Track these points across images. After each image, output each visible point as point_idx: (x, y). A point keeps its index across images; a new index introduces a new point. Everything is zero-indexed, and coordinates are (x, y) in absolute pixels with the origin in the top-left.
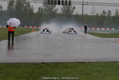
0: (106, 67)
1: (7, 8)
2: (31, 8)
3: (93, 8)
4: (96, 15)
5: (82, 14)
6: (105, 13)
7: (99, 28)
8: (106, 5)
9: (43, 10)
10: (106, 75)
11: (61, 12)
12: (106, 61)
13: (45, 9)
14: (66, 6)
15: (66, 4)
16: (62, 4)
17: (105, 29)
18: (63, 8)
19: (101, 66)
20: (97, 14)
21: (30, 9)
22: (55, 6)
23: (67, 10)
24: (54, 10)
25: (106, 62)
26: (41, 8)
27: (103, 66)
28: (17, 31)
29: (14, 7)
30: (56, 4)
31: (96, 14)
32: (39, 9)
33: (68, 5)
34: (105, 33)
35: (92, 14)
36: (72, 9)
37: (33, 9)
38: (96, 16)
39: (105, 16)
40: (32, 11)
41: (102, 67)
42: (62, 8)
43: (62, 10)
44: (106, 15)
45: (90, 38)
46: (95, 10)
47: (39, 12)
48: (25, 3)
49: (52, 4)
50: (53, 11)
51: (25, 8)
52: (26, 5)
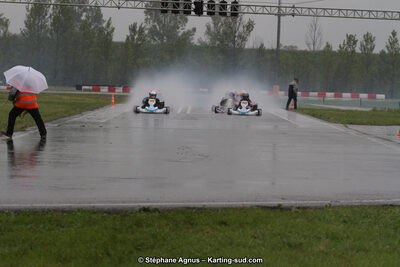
18: (212, 25)
52: (87, 17)
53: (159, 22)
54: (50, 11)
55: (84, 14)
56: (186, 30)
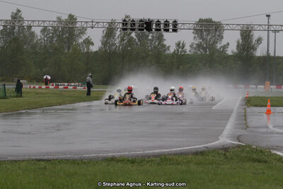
18: (241, 41)
24: (219, 46)
26: (181, 43)
42: (238, 42)
47: (178, 51)
50: (218, 48)
52: (152, 37)
53: (203, 39)
54: (118, 33)
55: (151, 35)
56: (222, 45)
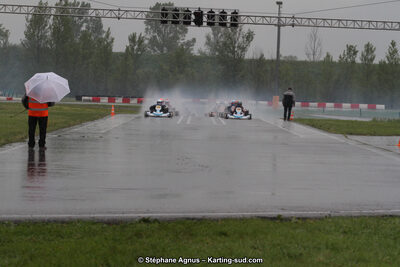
0: (355, 234)
1: (23, 37)
2: (104, 36)
3: (314, 37)
4: (322, 59)
5: (275, 57)
6: (355, 53)
7: (332, 104)
8: (356, 26)
9: (146, 42)
10: (357, 262)
11: (206, 50)
12: (355, 212)
13: (153, 41)
14: (222, 29)
15: (224, 25)
16: (209, 24)
17: (352, 107)
19: (341, 230)
20: (328, 56)
21: (100, 41)
22: (186, 31)
23: (225, 44)
25: (358, 217)
27: (347, 230)
28: (58, 114)
29: (49, 34)
30: (188, 23)
31: (325, 55)
32: (132, 39)
33: (228, 25)
34: (354, 119)
35: (308, 55)
36: (241, 40)
37: (113, 39)
38: (323, 62)
39: (353, 62)
40: (110, 45)
41: (345, 232)
43: (208, 42)
44: (358, 60)
45: (302, 136)
46: (319, 45)
47: (132, 49)
48: (86, 21)
49: (176, 23)
51: (85, 35)
